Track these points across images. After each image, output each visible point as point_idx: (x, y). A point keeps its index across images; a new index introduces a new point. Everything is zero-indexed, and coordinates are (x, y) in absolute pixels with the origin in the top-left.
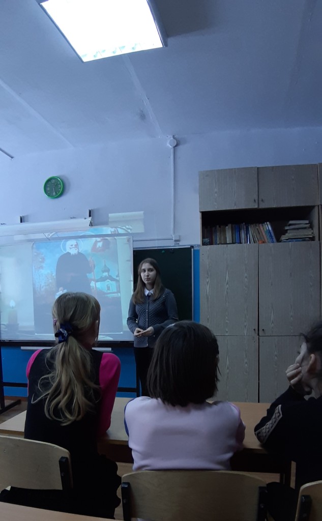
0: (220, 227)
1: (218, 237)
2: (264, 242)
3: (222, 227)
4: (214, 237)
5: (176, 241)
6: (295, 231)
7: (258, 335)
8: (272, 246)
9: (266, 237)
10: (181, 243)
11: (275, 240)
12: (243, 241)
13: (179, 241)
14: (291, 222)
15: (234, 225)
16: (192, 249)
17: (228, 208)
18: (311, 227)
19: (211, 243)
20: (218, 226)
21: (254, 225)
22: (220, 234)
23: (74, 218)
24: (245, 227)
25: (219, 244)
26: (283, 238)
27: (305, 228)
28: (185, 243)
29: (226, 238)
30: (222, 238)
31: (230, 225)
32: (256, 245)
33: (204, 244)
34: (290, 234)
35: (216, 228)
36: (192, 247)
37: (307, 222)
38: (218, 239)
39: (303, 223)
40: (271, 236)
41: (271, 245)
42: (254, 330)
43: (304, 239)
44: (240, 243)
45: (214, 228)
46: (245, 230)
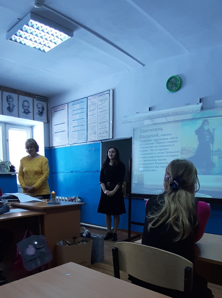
23: (189, 104)
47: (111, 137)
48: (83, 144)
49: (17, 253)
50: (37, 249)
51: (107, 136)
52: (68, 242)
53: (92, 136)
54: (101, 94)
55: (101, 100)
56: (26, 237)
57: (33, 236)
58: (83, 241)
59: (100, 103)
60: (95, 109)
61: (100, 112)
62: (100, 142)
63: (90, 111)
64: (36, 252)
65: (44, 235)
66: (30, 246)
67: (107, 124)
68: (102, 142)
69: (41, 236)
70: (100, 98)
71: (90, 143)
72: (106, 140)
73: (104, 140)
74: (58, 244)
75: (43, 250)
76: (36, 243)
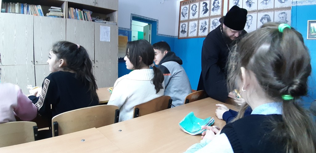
0: (12, 3)
2: (37, 15)
4: (8, 9)
6: (54, 12)
7: (34, 64)
9: (38, 13)
11: (43, 15)
12: (25, 13)
14: (52, 7)
15: (20, 4)
18: (62, 11)
19: (6, 12)
21: (32, 5)
25: (11, 13)
26: (47, 14)
27: (59, 11)
29: (15, 10)
30: (13, 9)
31: (18, 3)
32: (33, 16)
33: (2, 12)
34: (51, 13)
35: (10, 4)
37: (60, 8)
38: (10, 10)
40: (41, 13)
41: (41, 17)
42: (32, 61)
43: (58, 17)
44: (23, 14)
45: (8, 4)
46: (27, 7)
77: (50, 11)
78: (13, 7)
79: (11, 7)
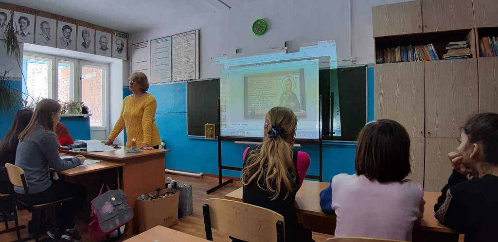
0: (390, 49)
1: (388, 57)
2: (428, 60)
3: (392, 49)
4: (385, 57)
5: (353, 61)
6: (455, 50)
7: (425, 137)
8: (435, 64)
9: (430, 56)
10: (357, 63)
11: (437, 58)
12: (410, 60)
13: (355, 61)
14: (451, 43)
15: (402, 47)
16: (367, 68)
17: (397, 34)
18: (469, 47)
19: (383, 62)
20: (388, 49)
21: (420, 46)
22: (391, 54)
23: (275, 48)
24: (412, 48)
25: (390, 62)
26: (445, 56)
27: (464, 48)
28: (360, 63)
29: (395, 58)
30: (393, 57)
31: (399, 47)
32: (422, 62)
33: (377, 63)
34: (451, 53)
35: (387, 50)
36: (366, 65)
37: (465, 42)
38: (389, 58)
39: (462, 43)
40: (434, 55)
41: (435, 62)
42: (421, 132)
43: (463, 57)
44: (408, 61)
45: (385, 50)
46: (412, 50)
47: (197, 78)
48: (167, 83)
49: (92, 212)
50: (115, 206)
51: (194, 76)
52: (150, 195)
53: (177, 75)
54: (186, 33)
55: (186, 40)
56: (102, 193)
57: (109, 191)
58: (168, 193)
59: (185, 43)
60: (180, 49)
61: (186, 52)
62: (186, 82)
63: (175, 50)
64: (114, 210)
65: (123, 189)
66: (107, 202)
67: (193, 64)
68: (187, 82)
69: (119, 190)
70: (185, 38)
71: (174, 83)
72: (192, 80)
73: (190, 80)
74: (139, 198)
75: (122, 207)
76: (113, 199)
77: (448, 50)
78: (392, 54)
79: (389, 54)
